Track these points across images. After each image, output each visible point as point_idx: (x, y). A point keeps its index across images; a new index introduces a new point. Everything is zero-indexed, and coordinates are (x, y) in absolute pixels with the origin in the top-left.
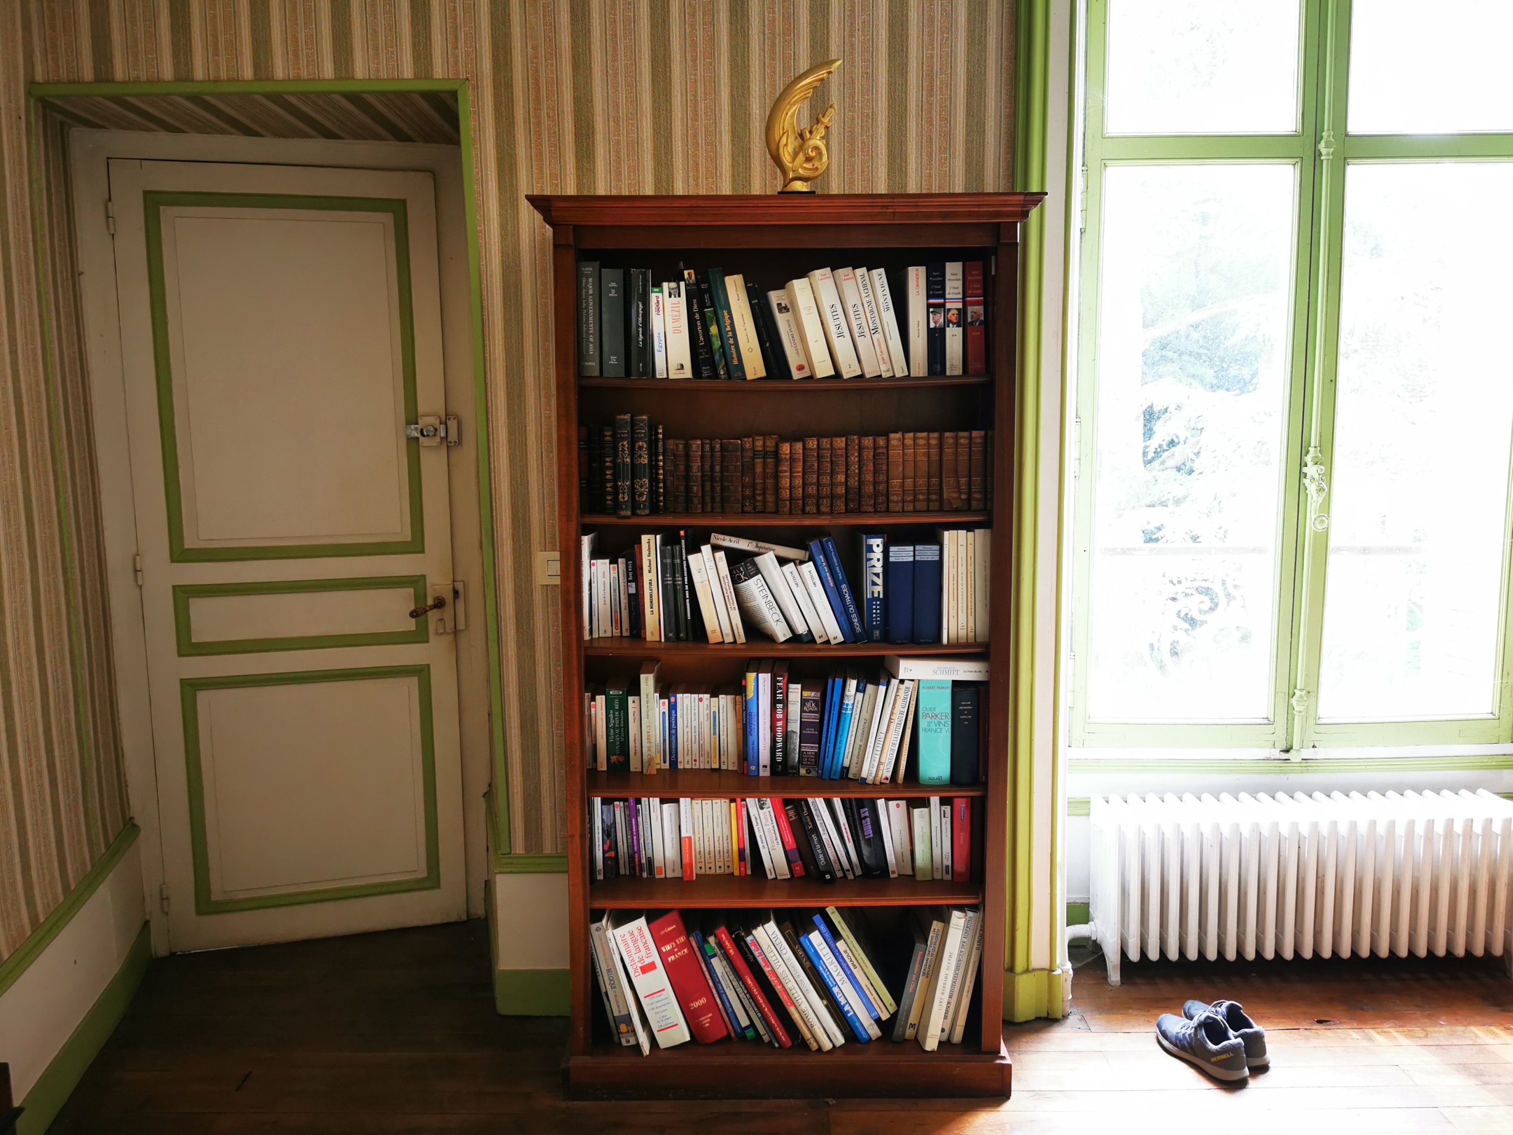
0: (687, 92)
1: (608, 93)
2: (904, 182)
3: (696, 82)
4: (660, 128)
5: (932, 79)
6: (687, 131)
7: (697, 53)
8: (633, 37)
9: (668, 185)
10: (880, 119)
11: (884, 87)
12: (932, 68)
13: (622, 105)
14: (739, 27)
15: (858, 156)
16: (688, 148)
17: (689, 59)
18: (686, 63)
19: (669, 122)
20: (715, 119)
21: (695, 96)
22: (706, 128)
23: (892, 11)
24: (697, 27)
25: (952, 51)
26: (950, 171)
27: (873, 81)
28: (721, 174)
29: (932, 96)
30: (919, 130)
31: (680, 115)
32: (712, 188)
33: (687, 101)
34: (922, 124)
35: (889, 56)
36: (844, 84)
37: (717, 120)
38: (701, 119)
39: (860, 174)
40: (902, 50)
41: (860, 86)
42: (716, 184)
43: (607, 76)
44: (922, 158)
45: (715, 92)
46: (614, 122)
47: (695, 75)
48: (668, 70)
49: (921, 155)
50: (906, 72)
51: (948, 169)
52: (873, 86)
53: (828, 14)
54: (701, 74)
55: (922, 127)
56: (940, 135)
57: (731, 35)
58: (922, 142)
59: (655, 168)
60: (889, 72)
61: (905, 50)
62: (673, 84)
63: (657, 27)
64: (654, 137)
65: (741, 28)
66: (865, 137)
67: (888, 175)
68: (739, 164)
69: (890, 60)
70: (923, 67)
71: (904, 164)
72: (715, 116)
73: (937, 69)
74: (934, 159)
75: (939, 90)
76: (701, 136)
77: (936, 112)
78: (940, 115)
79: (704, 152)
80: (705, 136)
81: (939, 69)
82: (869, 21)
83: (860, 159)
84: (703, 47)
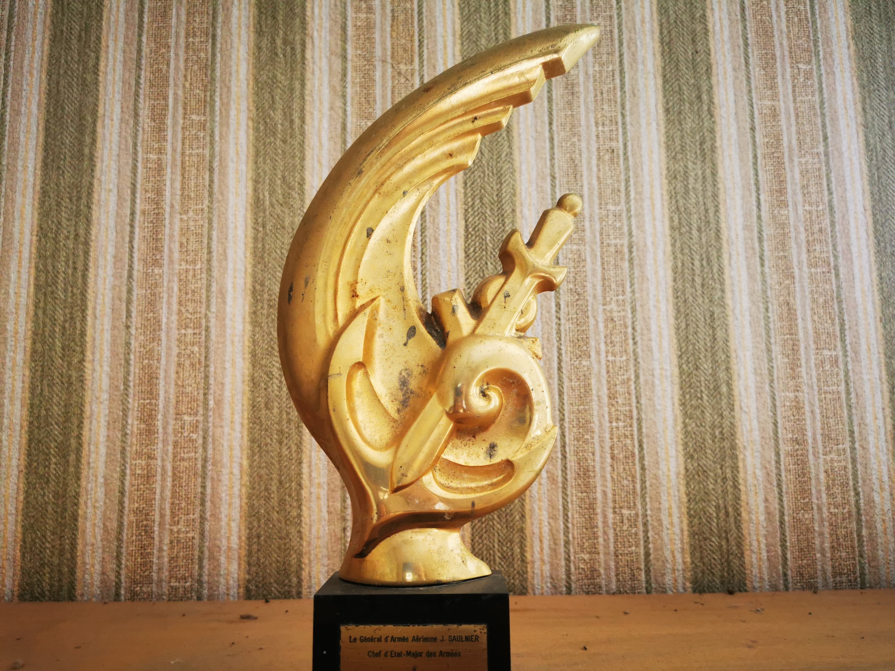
0: (134, 193)
2: (726, 423)
3: (160, 169)
4: (55, 283)
5: (779, 164)
6: (130, 291)
7: (166, 98)
9: (66, 434)
10: (650, 261)
11: (657, 183)
12: (778, 139)
14: (279, 42)
15: (598, 353)
16: (129, 334)
17: (144, 112)
18: (136, 124)
19: (80, 266)
20: (209, 261)
21: (157, 204)
22: (184, 283)
23: (667, 11)
24: (172, 42)
25: (822, 103)
26: (848, 393)
27: (627, 169)
28: (219, 403)
29: (783, 204)
30: (759, 287)
31: (111, 250)
32: (191, 441)
33: (133, 213)
34: (763, 273)
35: (667, 111)
36: (553, 178)
37: (215, 263)
38: (171, 262)
39: (605, 400)
40: (699, 97)
41: (595, 182)
42: (206, 431)
44: (770, 360)
45: (211, 194)
47: (160, 151)
48: (88, 140)
49: (769, 350)
50: (713, 149)
51: (842, 388)
52: (627, 181)
53: (507, 14)
54: (174, 150)
55: (764, 282)
56: (814, 301)
57: (258, 59)
58: (767, 318)
59: (33, 389)
60: (668, 148)
61: (705, 97)
62: (97, 173)
63: (68, 41)
64: (36, 306)
65: (285, 42)
66: (614, 306)
67: (683, 404)
68: (269, 374)
69: (668, 121)
70: (753, 138)
71: (722, 375)
72: (210, 252)
73: (790, 142)
74: (803, 361)
75: (799, 191)
76: (169, 303)
77: (797, 244)
78: (808, 251)
79: (174, 344)
80: (180, 303)
81: (794, 142)
82: (611, 32)
83: (603, 362)
84: (184, 86)
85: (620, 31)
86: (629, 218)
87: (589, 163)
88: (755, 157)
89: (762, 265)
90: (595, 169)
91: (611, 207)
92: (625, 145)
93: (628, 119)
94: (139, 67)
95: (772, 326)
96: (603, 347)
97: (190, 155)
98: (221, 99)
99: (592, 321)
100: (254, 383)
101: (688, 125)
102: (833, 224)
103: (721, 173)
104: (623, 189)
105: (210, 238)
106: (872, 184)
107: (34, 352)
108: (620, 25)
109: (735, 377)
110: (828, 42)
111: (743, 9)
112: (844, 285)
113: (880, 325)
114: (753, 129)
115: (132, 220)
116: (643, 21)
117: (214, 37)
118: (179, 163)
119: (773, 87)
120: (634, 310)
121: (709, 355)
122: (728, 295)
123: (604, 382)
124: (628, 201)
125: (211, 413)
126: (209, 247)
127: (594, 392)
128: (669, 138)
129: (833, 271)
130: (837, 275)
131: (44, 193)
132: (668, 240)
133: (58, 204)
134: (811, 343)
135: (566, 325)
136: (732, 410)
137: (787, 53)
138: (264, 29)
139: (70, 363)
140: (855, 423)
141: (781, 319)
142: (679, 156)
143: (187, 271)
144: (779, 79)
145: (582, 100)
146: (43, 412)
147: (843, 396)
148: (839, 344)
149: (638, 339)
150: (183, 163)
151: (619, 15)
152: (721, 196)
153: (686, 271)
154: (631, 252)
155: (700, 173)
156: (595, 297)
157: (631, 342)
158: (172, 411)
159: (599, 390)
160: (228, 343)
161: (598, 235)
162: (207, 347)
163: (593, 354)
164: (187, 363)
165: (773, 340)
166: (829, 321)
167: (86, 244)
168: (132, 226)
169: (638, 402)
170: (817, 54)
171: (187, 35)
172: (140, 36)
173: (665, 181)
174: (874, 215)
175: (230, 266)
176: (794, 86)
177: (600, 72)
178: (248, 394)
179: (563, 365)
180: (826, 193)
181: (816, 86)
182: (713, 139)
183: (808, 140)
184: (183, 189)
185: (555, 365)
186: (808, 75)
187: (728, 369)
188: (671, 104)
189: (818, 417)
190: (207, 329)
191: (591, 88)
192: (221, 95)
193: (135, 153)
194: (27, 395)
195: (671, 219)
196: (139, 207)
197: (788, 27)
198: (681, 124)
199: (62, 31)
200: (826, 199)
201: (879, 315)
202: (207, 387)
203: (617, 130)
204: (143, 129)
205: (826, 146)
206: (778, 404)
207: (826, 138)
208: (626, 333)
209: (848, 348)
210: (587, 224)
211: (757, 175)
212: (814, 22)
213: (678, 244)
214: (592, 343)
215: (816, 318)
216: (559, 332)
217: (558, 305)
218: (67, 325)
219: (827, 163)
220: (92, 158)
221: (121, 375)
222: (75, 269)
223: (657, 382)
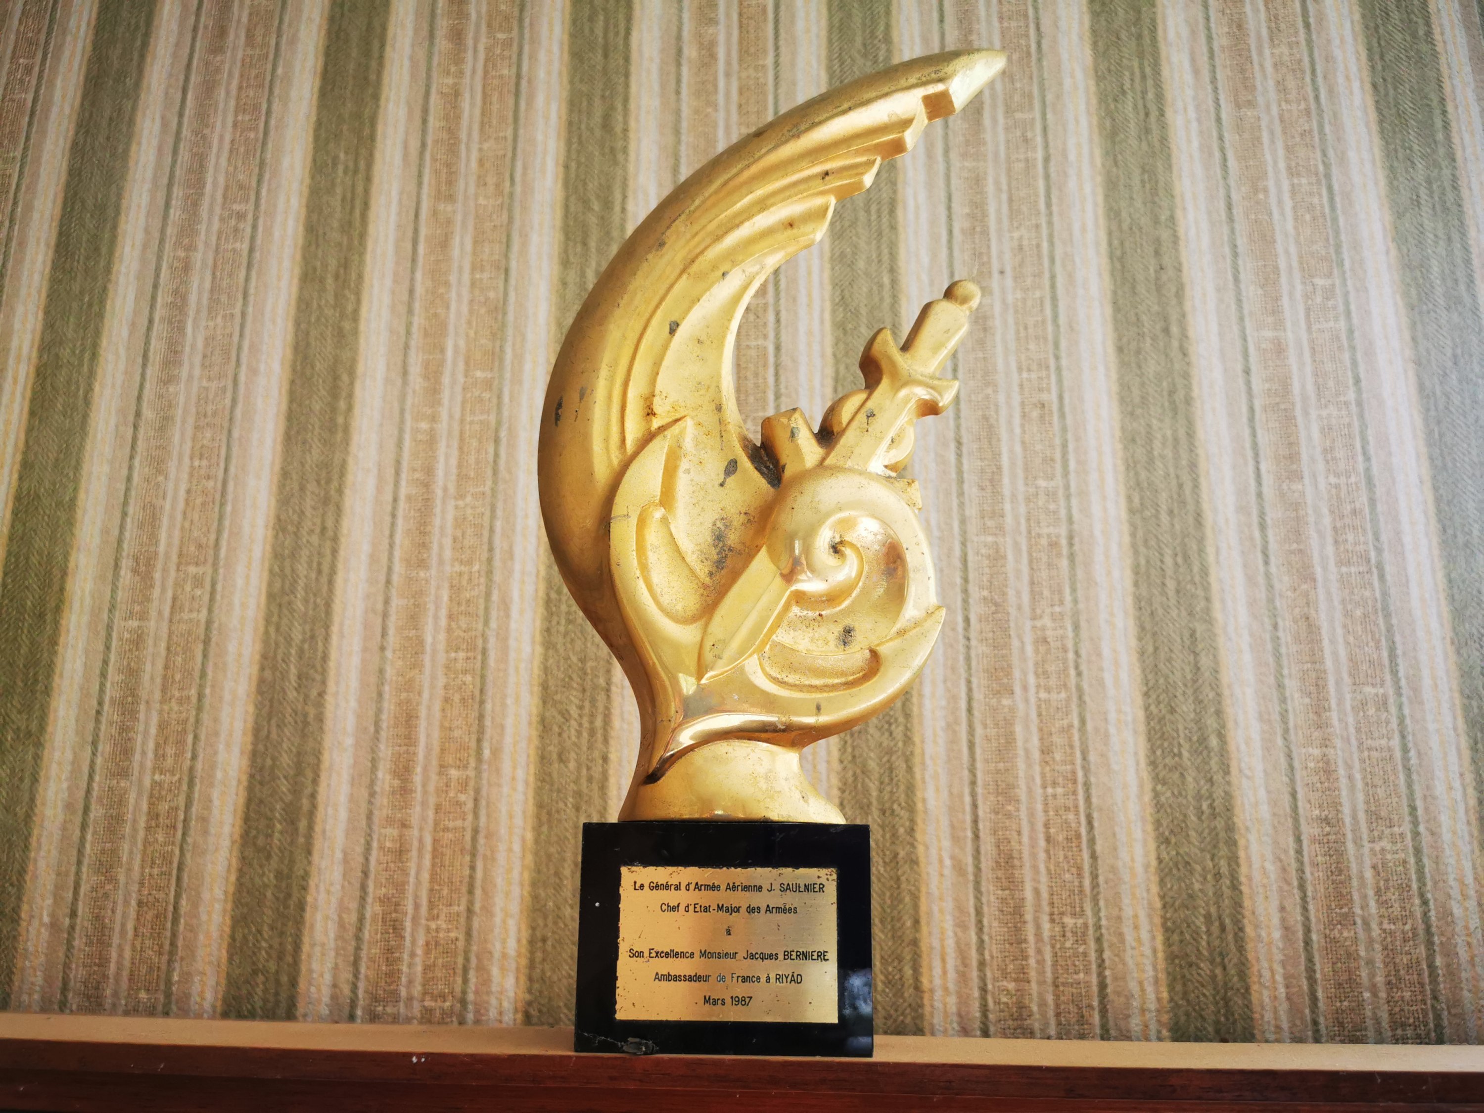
0: (397, 473)
1: (129, 479)
2: (1218, 793)
3: (432, 441)
4: (293, 592)
5: (1288, 420)
6: (387, 602)
7: (442, 351)
8: (237, 311)
9: (296, 791)
10: (1099, 557)
11: (1107, 449)
12: (1285, 384)
13: (172, 517)
15: (1025, 688)
16: (383, 659)
17: (416, 369)
18: (405, 383)
19: (326, 568)
20: (490, 560)
21: (427, 486)
22: (456, 589)
23: (1118, 214)
24: (453, 279)
25: (1351, 332)
26: (1405, 750)
27: (1064, 430)
28: (496, 752)
29: (1296, 476)
30: (1262, 594)
31: (366, 547)
32: (459, 804)
33: (395, 500)
34: (1268, 575)
35: (1120, 350)
36: (959, 443)
37: (497, 563)
38: (441, 562)
39: (1036, 755)
40: (1166, 331)
41: (1018, 449)
42: (477, 791)
43: (136, 427)
44: (1283, 700)
45: (495, 472)
46: (135, 571)
47: (434, 419)
48: (342, 405)
49: (1280, 686)
50: (1188, 401)
51: (1396, 742)
52: (1064, 446)
53: (893, 228)
54: (451, 417)
55: (1270, 587)
56: (1347, 614)
58: (1276, 639)
59: (257, 731)
60: (1122, 400)
61: (1175, 329)
62: (353, 448)
63: (322, 280)
64: (268, 621)
66: (1047, 621)
67: (1153, 764)
68: (566, 716)
69: (1123, 364)
70: (1248, 383)
71: (1211, 722)
72: (491, 549)
73: (1303, 387)
74: (1333, 703)
75: (1319, 458)
76: (436, 618)
77: (1319, 532)
78: (1336, 542)
79: (440, 672)
80: (450, 617)
81: (1310, 387)
82: (1038, 246)
83: (1033, 700)
84: (467, 336)
85: (1051, 243)
86: (1068, 497)
87: (1010, 423)
88: (1252, 410)
89: (1266, 563)
90: (1018, 431)
91: (1042, 483)
92: (1061, 398)
93: (1064, 362)
94: (410, 311)
95: (1283, 650)
96: (1032, 680)
97: (472, 423)
98: (514, 350)
99: (1015, 643)
100: (544, 725)
101: (1152, 368)
102: (1372, 502)
103: (1200, 434)
104: (1058, 456)
105: (492, 530)
106: (1430, 443)
107: (261, 681)
108: (1051, 236)
109: (1230, 725)
110: (1356, 246)
111: (1229, 207)
112: (1392, 591)
113: (1451, 650)
114: (1247, 372)
115: (394, 508)
116: (1084, 229)
117: (507, 271)
118: (456, 433)
119: (1276, 311)
120: (1076, 627)
121: (1190, 692)
122: (1217, 605)
123: (1034, 728)
124: (1066, 473)
125: (485, 767)
126: (490, 542)
127: (1020, 743)
128: (1124, 387)
129: (1375, 571)
130: (1382, 577)
131: (285, 474)
132: (1126, 528)
133: (302, 488)
134: (1345, 676)
135: (979, 649)
136: (1227, 773)
137: (1295, 264)
138: (572, 259)
139: (306, 697)
140: (1418, 795)
141: (1297, 640)
142: (1139, 411)
143: (461, 574)
144: (1285, 301)
145: (998, 338)
146: (269, 762)
147: (1398, 754)
148: (1388, 677)
149: (1083, 668)
150: (462, 433)
151: (1050, 223)
152: (1202, 465)
153: (1153, 572)
154: (1071, 545)
155: (1169, 433)
156: (1019, 608)
157: (1072, 672)
158: (435, 763)
159: (1026, 741)
160: (511, 670)
161: (1023, 521)
162: (483, 677)
163: (1018, 690)
164: (457, 698)
165: (1285, 672)
166: (1372, 644)
167: (335, 539)
168: (394, 516)
169: (1084, 759)
170: (1341, 264)
171: (473, 269)
172: (413, 271)
173: (1119, 446)
174: (1436, 489)
175: (517, 567)
176: (1308, 310)
177: (1024, 300)
178: (536, 742)
179: (975, 705)
180: (1360, 458)
181: (1341, 308)
182: (1188, 387)
183: (1331, 383)
184: (460, 466)
185: (963, 705)
186: (1329, 293)
187: (1218, 713)
188: (1125, 340)
189: (1360, 785)
190: (484, 652)
191: (1011, 320)
192: (514, 345)
193: (402, 421)
194: (249, 738)
195: (1129, 499)
196: (403, 491)
197: (1296, 228)
198: (1140, 367)
199: (315, 269)
200: (1361, 467)
201: (1449, 634)
202: (481, 731)
203: (1048, 377)
204: (414, 392)
205: (1359, 391)
206: (1296, 764)
207: (1357, 381)
208: (1065, 661)
209: (1403, 682)
210: (1007, 507)
211: (1254, 434)
212: (1335, 220)
213: (1140, 534)
214: (1017, 674)
215: (1351, 639)
216: (968, 659)
217: (967, 620)
218: (306, 646)
219: (1361, 416)
220: (346, 429)
221: (371, 713)
222: (319, 572)
223: (1112, 730)
